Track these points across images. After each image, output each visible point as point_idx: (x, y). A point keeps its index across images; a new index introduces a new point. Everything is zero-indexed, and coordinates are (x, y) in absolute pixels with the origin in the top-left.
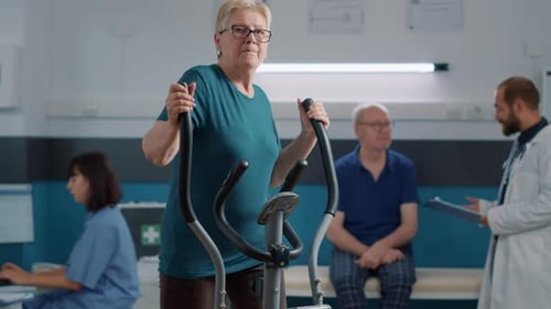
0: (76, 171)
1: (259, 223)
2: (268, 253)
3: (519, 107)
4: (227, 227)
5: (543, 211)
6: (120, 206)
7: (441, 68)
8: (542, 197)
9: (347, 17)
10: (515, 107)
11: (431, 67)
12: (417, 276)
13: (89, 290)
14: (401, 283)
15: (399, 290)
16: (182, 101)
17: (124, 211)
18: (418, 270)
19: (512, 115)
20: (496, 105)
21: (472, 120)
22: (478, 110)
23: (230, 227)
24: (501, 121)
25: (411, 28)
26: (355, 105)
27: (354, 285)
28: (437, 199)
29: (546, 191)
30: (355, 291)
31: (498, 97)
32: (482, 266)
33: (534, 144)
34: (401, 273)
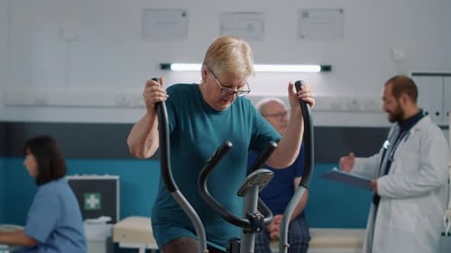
0: (28, 151)
1: (239, 195)
2: (247, 221)
3: (405, 100)
4: (210, 198)
5: (423, 184)
6: (68, 178)
7: (326, 69)
8: (423, 172)
9: (250, 28)
10: (401, 100)
11: (318, 68)
12: (311, 235)
13: (42, 244)
14: (301, 241)
15: (300, 247)
16: (157, 93)
17: (71, 183)
18: (312, 230)
19: (399, 107)
20: (384, 99)
21: (350, 111)
22: (355, 102)
23: (212, 198)
24: (388, 111)
25: (302, 37)
26: (261, 98)
27: (262, 242)
28: (335, 169)
29: (426, 168)
30: (263, 248)
31: (385, 92)
32: (364, 226)
33: (417, 130)
34: (300, 232)
